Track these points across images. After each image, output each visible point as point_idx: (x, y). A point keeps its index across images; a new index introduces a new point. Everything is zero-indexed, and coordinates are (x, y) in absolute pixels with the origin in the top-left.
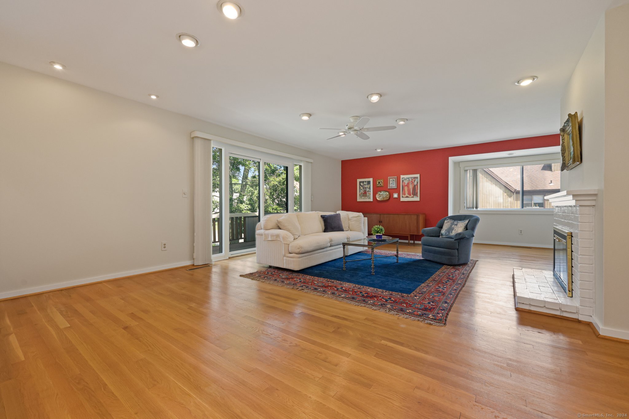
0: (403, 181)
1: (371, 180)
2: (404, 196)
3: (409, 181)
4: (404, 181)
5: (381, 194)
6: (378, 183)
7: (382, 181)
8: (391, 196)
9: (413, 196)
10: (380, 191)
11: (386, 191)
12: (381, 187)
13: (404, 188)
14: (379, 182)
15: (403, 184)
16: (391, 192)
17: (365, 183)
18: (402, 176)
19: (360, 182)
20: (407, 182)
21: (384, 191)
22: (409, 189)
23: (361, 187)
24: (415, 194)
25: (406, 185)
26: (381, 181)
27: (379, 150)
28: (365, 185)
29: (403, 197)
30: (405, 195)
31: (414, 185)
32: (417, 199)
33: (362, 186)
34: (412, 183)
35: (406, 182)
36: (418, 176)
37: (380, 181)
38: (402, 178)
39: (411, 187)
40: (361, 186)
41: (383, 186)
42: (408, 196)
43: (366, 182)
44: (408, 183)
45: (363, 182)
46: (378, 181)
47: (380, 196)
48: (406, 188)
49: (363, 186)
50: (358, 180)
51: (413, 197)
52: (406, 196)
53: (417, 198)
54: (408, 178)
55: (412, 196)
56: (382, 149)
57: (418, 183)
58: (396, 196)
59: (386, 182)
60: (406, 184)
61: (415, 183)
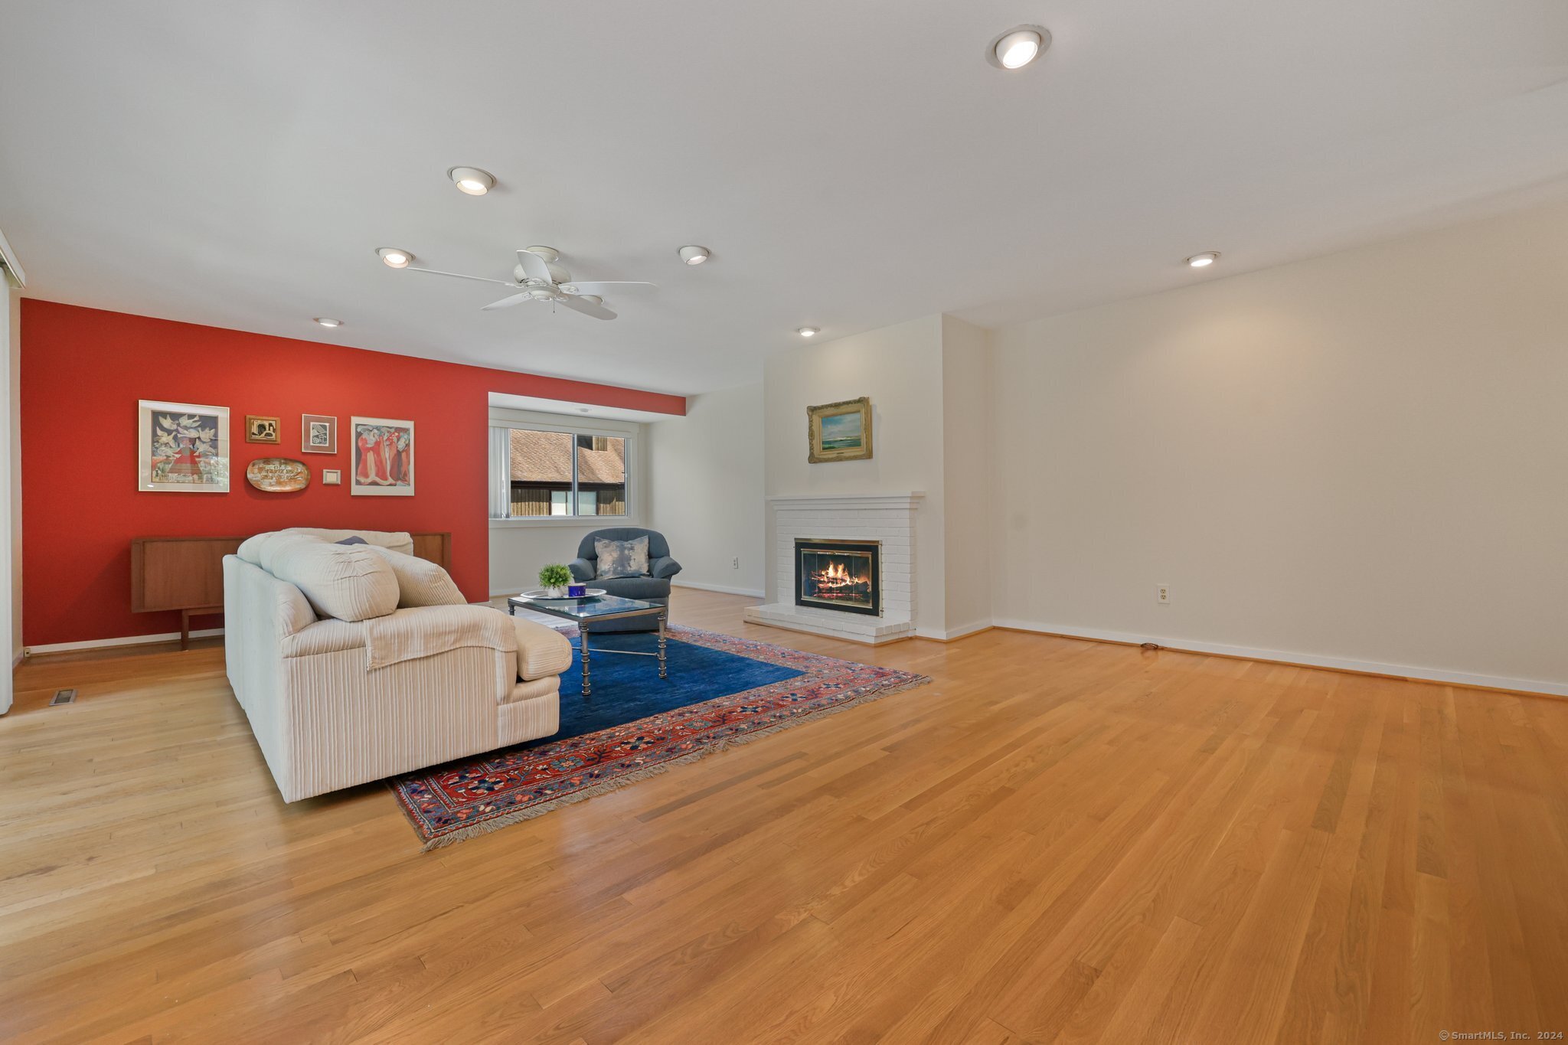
0: (359, 435)
1: (223, 414)
2: (362, 480)
3: (380, 436)
4: (365, 436)
5: (268, 467)
6: (255, 430)
7: (273, 423)
8: (315, 477)
9: (394, 482)
10: (267, 461)
11: (288, 460)
12: (273, 443)
13: (363, 457)
14: (262, 427)
15: (360, 444)
16: (315, 462)
17: (184, 421)
18: (355, 420)
19: (156, 415)
20: (374, 440)
21: (285, 459)
22: (381, 462)
23: (159, 432)
24: (399, 476)
25: (371, 449)
26: (270, 425)
27: (329, 325)
28: (186, 428)
29: (358, 483)
30: (366, 476)
31: (398, 451)
32: (408, 490)
33: (169, 432)
34: (391, 444)
35: (371, 439)
36: (409, 425)
37: (267, 424)
38: (357, 425)
39: (387, 454)
40: (163, 429)
41: (279, 441)
42: (378, 480)
43: (191, 416)
44: (378, 444)
45: (175, 416)
46: (256, 423)
47: (264, 474)
48: (371, 457)
49: (177, 430)
50: (147, 407)
51: (395, 485)
52: (369, 480)
53: (407, 487)
54: (378, 428)
55: (390, 480)
56: (340, 323)
57: (408, 445)
58: (331, 477)
59: (293, 432)
60: (369, 446)
61: (401, 445)
